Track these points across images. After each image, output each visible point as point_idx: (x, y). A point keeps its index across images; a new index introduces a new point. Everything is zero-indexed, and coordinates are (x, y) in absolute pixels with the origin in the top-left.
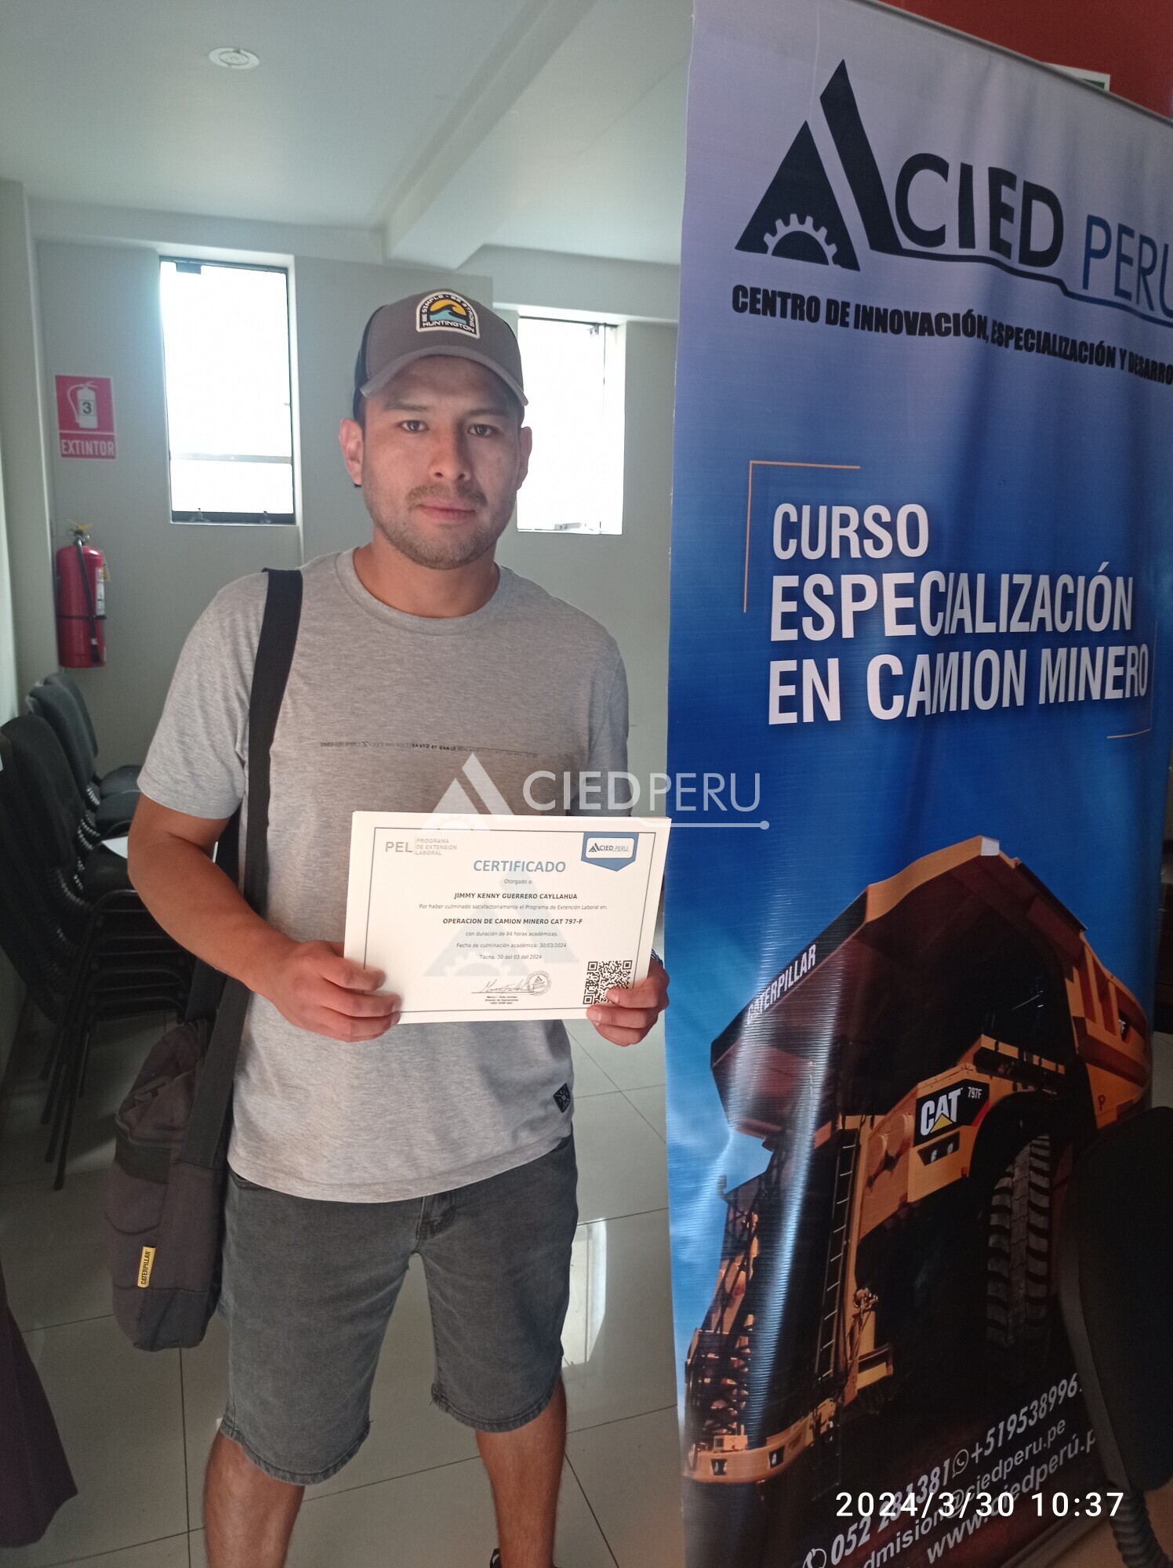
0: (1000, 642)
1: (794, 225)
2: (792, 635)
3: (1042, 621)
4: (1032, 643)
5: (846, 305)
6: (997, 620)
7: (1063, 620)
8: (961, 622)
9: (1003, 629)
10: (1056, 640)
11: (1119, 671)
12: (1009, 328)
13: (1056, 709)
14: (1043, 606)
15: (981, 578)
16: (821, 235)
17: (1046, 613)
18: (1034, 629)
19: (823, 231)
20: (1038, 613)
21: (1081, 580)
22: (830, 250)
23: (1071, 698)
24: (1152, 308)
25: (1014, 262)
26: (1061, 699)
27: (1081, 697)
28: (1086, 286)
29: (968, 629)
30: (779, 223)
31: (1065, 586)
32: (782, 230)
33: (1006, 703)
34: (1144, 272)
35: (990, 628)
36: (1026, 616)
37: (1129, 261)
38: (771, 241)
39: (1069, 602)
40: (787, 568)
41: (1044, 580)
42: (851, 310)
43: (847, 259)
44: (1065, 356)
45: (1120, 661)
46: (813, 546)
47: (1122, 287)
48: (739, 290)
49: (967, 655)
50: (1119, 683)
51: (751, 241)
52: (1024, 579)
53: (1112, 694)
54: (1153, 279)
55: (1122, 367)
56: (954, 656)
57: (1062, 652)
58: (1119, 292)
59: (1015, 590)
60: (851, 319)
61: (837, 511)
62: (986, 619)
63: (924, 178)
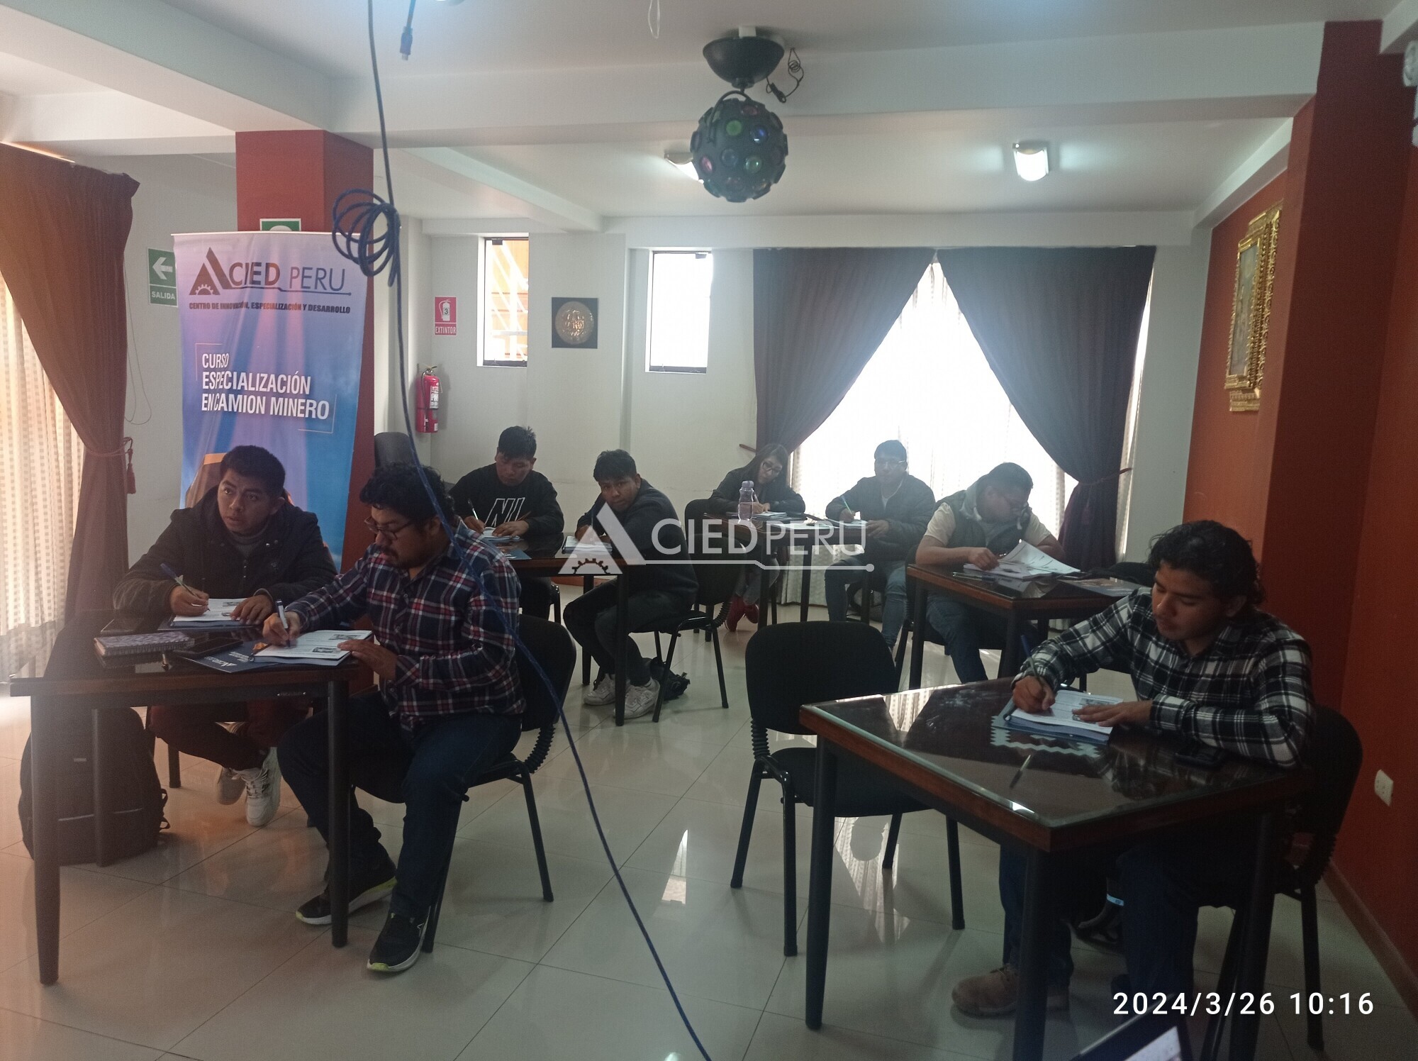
0: (256, 393)
1: (203, 287)
2: (207, 387)
3: (272, 389)
4: (268, 395)
5: (217, 304)
6: (255, 387)
7: (282, 389)
8: (243, 387)
9: (257, 390)
10: (278, 395)
11: (303, 408)
12: (261, 304)
13: (278, 418)
14: (272, 384)
15: (251, 375)
16: (209, 288)
17: (274, 386)
18: (269, 390)
19: (209, 287)
20: (270, 386)
21: (289, 377)
22: (212, 291)
23: (285, 414)
24: (325, 289)
25: (263, 285)
26: (280, 414)
27: (289, 415)
28: (291, 287)
29: (246, 389)
30: (199, 287)
31: (282, 379)
32: (200, 289)
33: (257, 412)
34: (317, 278)
35: (253, 389)
36: (265, 386)
37: (310, 277)
38: (197, 292)
39: (284, 383)
40: (206, 370)
41: (273, 377)
42: (219, 305)
43: (216, 292)
44: (282, 309)
45: (304, 404)
46: (212, 365)
47: (304, 285)
48: (190, 304)
49: (245, 397)
50: (303, 412)
51: (193, 293)
52: (265, 376)
53: (299, 415)
54: (326, 281)
55: (304, 309)
56: (240, 397)
57: (281, 400)
58: (303, 287)
59: (261, 379)
60: (219, 307)
61: (218, 355)
62: (252, 387)
63: (237, 269)
